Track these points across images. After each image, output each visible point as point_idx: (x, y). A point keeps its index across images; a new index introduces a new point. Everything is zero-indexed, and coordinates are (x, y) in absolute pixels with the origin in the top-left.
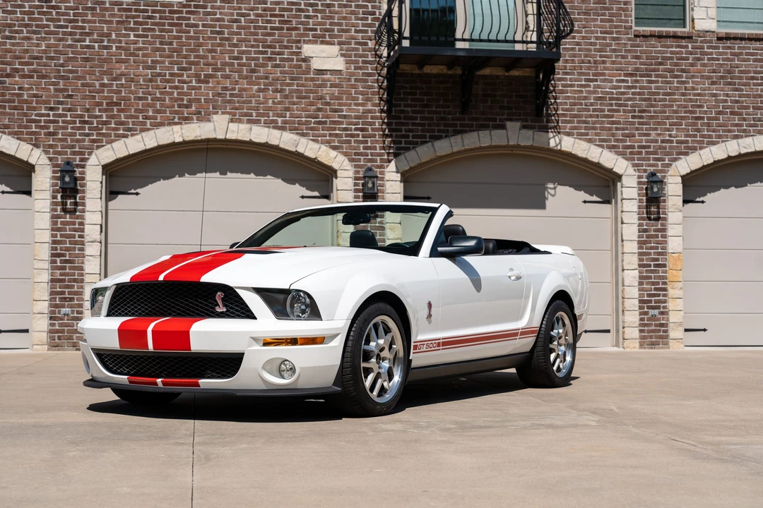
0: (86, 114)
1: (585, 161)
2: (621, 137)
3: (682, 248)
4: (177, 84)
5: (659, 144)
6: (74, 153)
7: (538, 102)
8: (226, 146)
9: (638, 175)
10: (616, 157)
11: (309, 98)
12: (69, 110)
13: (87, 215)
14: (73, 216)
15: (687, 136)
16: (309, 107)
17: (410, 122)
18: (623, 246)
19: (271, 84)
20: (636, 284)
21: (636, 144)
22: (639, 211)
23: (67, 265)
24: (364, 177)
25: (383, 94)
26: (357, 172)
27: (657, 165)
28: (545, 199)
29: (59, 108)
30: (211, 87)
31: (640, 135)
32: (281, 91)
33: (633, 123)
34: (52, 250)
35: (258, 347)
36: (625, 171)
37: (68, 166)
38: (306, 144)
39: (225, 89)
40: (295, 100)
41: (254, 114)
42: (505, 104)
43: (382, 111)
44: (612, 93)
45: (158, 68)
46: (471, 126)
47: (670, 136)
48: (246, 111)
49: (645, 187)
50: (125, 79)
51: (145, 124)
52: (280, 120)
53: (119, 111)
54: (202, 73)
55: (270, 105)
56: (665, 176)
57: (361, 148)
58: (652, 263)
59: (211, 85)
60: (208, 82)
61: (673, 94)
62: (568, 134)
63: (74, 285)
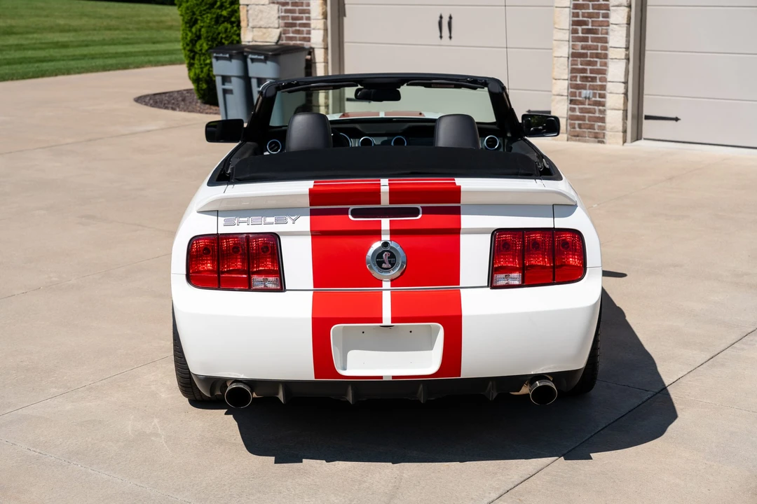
23: (589, 35)
63: (596, 62)
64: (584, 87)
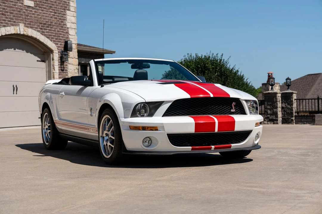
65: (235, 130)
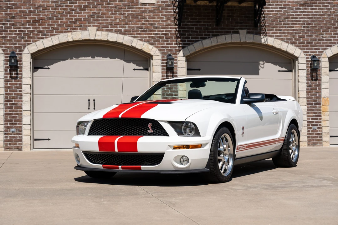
0: (22, 27)
1: (280, 50)
2: (298, 38)
3: (329, 94)
4: (69, 11)
5: (317, 41)
6: (16, 47)
7: (256, 20)
8: (94, 43)
9: (307, 57)
10: (295, 48)
11: (138, 18)
12: (13, 25)
13: (23, 80)
14: (16, 80)
15: (331, 37)
16: (138, 23)
17: (190, 30)
18: (299, 93)
19: (118, 11)
20: (306, 113)
21: (305, 41)
22: (307, 76)
23: (13, 106)
24: (167, 59)
25: (176, 16)
26: (163, 57)
27: (316, 52)
28: (258, 69)
29: (7, 24)
30: (87, 12)
31: (307, 36)
32: (124, 14)
33: (304, 30)
34: (5, 98)
35: (171, 150)
36: (300, 55)
37: (13, 54)
38: (136, 42)
39: (94, 13)
40: (131, 19)
41: (110, 27)
42: (239, 21)
43: (176, 25)
44: (293, 15)
45: (59, 3)
46: (222, 32)
47: (323, 37)
48: (105, 25)
49: (310, 63)
50: (42, 8)
51: (53, 32)
52: (123, 29)
53: (39, 25)
54: (82, 5)
55: (118, 22)
56: (320, 58)
57: (165, 44)
58: (314, 102)
59: (87, 11)
60: (85, 10)
61: (324, 15)
62: (271, 36)
63: (17, 116)
64: (12, 128)
65: (138, 151)
